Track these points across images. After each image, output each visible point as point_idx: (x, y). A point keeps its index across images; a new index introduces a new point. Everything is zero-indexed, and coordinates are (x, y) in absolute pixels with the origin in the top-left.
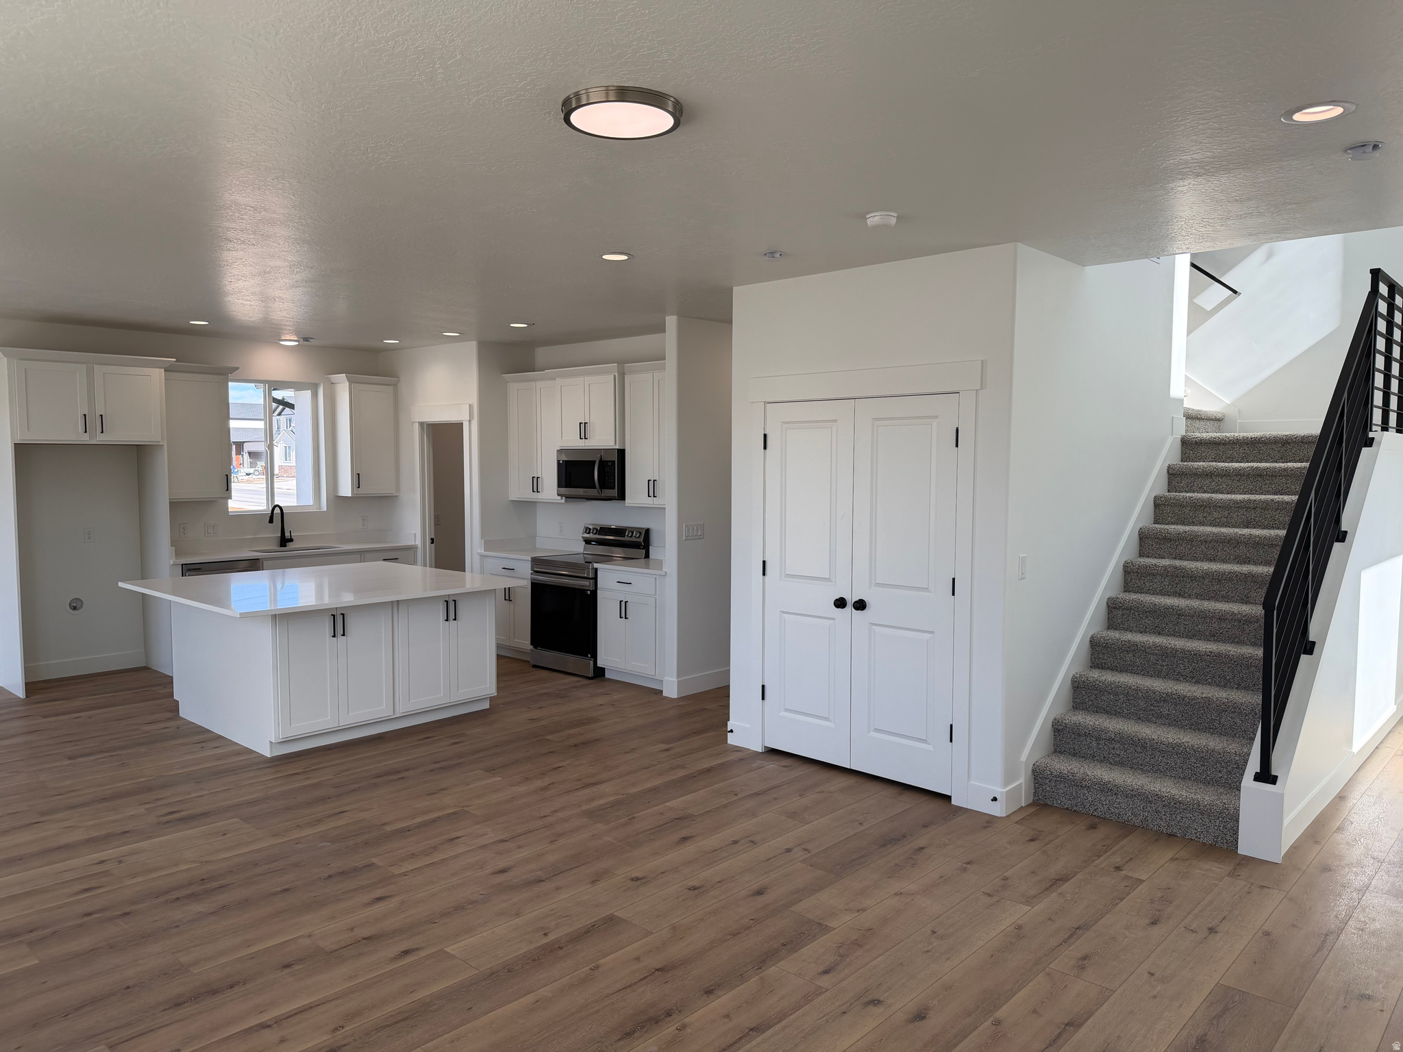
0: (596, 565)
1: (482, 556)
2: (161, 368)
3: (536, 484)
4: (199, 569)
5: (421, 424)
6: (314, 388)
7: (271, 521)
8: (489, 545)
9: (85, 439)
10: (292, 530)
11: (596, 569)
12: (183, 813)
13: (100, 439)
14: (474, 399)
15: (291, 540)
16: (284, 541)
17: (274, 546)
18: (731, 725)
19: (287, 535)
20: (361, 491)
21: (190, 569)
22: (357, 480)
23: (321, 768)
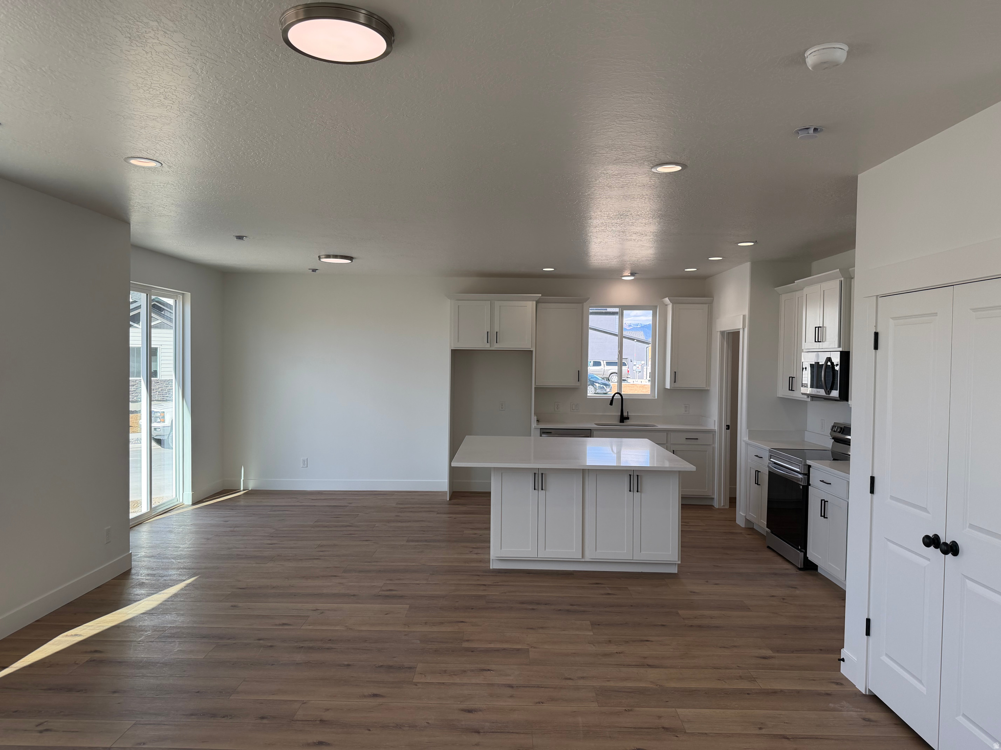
0: (809, 462)
1: (747, 444)
2: (534, 301)
3: (792, 383)
4: (550, 433)
5: (722, 333)
6: (654, 308)
7: (611, 404)
8: (752, 434)
9: (487, 347)
10: (629, 411)
11: (809, 466)
12: (394, 593)
13: (496, 347)
14: (746, 312)
15: (628, 418)
16: (623, 419)
17: (617, 421)
18: (845, 653)
19: (625, 414)
20: (677, 385)
21: (545, 432)
22: (675, 376)
23: (503, 585)
